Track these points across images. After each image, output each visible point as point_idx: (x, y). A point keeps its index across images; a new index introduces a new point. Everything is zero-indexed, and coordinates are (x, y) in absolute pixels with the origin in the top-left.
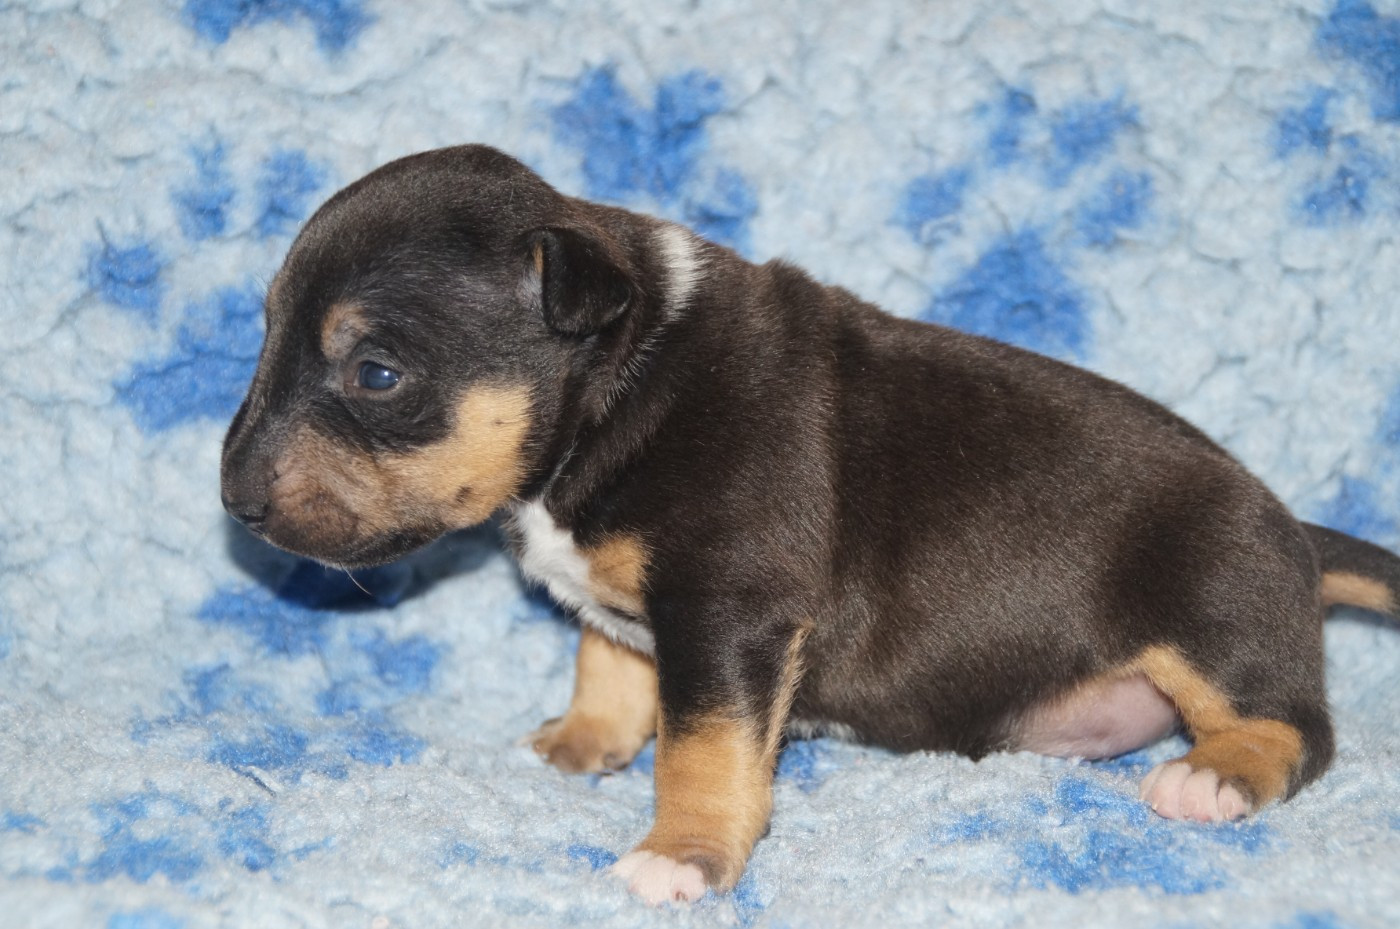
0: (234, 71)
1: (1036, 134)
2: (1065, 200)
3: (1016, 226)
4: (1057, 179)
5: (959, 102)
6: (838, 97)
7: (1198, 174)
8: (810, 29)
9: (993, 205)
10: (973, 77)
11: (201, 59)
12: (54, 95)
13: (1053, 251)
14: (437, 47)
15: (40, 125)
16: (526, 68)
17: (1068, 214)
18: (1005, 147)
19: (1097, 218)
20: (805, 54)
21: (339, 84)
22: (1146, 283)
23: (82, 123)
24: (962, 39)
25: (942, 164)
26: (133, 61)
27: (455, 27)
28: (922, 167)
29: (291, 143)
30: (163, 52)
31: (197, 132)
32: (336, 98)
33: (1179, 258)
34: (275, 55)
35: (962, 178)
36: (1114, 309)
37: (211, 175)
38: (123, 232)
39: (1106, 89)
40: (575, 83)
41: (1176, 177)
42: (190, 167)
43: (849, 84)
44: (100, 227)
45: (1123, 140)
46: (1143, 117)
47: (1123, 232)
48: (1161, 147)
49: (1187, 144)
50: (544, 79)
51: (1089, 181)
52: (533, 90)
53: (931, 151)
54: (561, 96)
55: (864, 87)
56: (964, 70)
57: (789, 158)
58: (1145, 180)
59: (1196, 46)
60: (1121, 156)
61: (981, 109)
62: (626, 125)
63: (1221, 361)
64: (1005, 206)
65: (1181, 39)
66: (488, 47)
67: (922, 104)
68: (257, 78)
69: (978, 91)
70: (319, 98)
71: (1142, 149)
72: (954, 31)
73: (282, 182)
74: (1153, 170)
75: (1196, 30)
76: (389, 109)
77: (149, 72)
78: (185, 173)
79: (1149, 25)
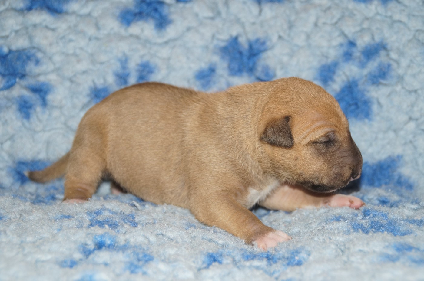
0: (131, 36)
1: (357, 53)
2: (365, 72)
3: (351, 79)
4: (362, 65)
5: (335, 43)
6: (300, 41)
7: (404, 62)
8: (293, 18)
9: (344, 73)
10: (339, 36)
11: (123, 32)
12: (83, 43)
13: (361, 87)
14: (189, 29)
15: (78, 51)
16: (213, 37)
17: (366, 76)
18: (348, 56)
19: (375, 77)
20: (291, 26)
21: (160, 41)
22: (389, 95)
23: (90, 51)
24: (336, 23)
25: (330, 61)
26: (104, 32)
27: (194, 24)
28: (324, 61)
29: (146, 59)
30: (112, 29)
31: (120, 55)
32: (160, 45)
33: (398, 88)
34: (142, 30)
35: (335, 64)
36: (379, 103)
37: (124, 68)
38: (100, 83)
39: (377, 39)
40: (227, 41)
41: (398, 63)
42: (118, 65)
43: (303, 37)
44: (93, 81)
45: (383, 53)
46: (389, 47)
47: (382, 81)
48: (393, 55)
49: (401, 53)
50: (218, 39)
51: (372, 66)
52: (215, 42)
53: (327, 57)
54: (223, 44)
55: (308, 37)
56: (337, 33)
57: (285, 59)
58: (389, 66)
59: (405, 24)
60: (382, 58)
61: (341, 45)
62: (241, 53)
63: (411, 119)
64: (348, 73)
65: (400, 21)
66: (202, 30)
67: (325, 44)
68: (137, 37)
69: (340, 40)
70: (155, 44)
71: (388, 55)
72: (334, 21)
73: (143, 71)
74: (392, 62)
75: (404, 19)
76: (173, 48)
77: (108, 35)
78: (116, 66)
79: (391, 17)
